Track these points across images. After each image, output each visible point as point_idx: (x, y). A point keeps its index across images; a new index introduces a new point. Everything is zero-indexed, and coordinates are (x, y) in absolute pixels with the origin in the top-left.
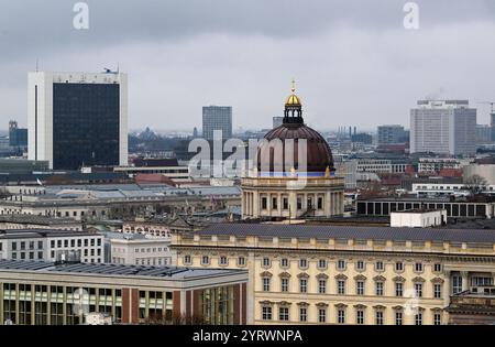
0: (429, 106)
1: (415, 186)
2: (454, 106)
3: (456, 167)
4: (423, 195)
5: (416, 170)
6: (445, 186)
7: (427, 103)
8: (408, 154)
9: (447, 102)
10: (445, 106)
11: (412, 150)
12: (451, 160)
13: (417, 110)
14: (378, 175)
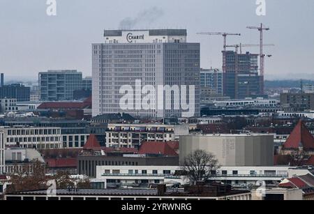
0: (122, 40)
1: (100, 170)
2: (163, 39)
3: (168, 138)
4: (115, 184)
5: (103, 143)
6: (150, 169)
7: (119, 33)
8: (89, 117)
9: (152, 33)
10: (149, 39)
11: (95, 111)
12: (159, 126)
13: (102, 46)
14: (41, 151)
